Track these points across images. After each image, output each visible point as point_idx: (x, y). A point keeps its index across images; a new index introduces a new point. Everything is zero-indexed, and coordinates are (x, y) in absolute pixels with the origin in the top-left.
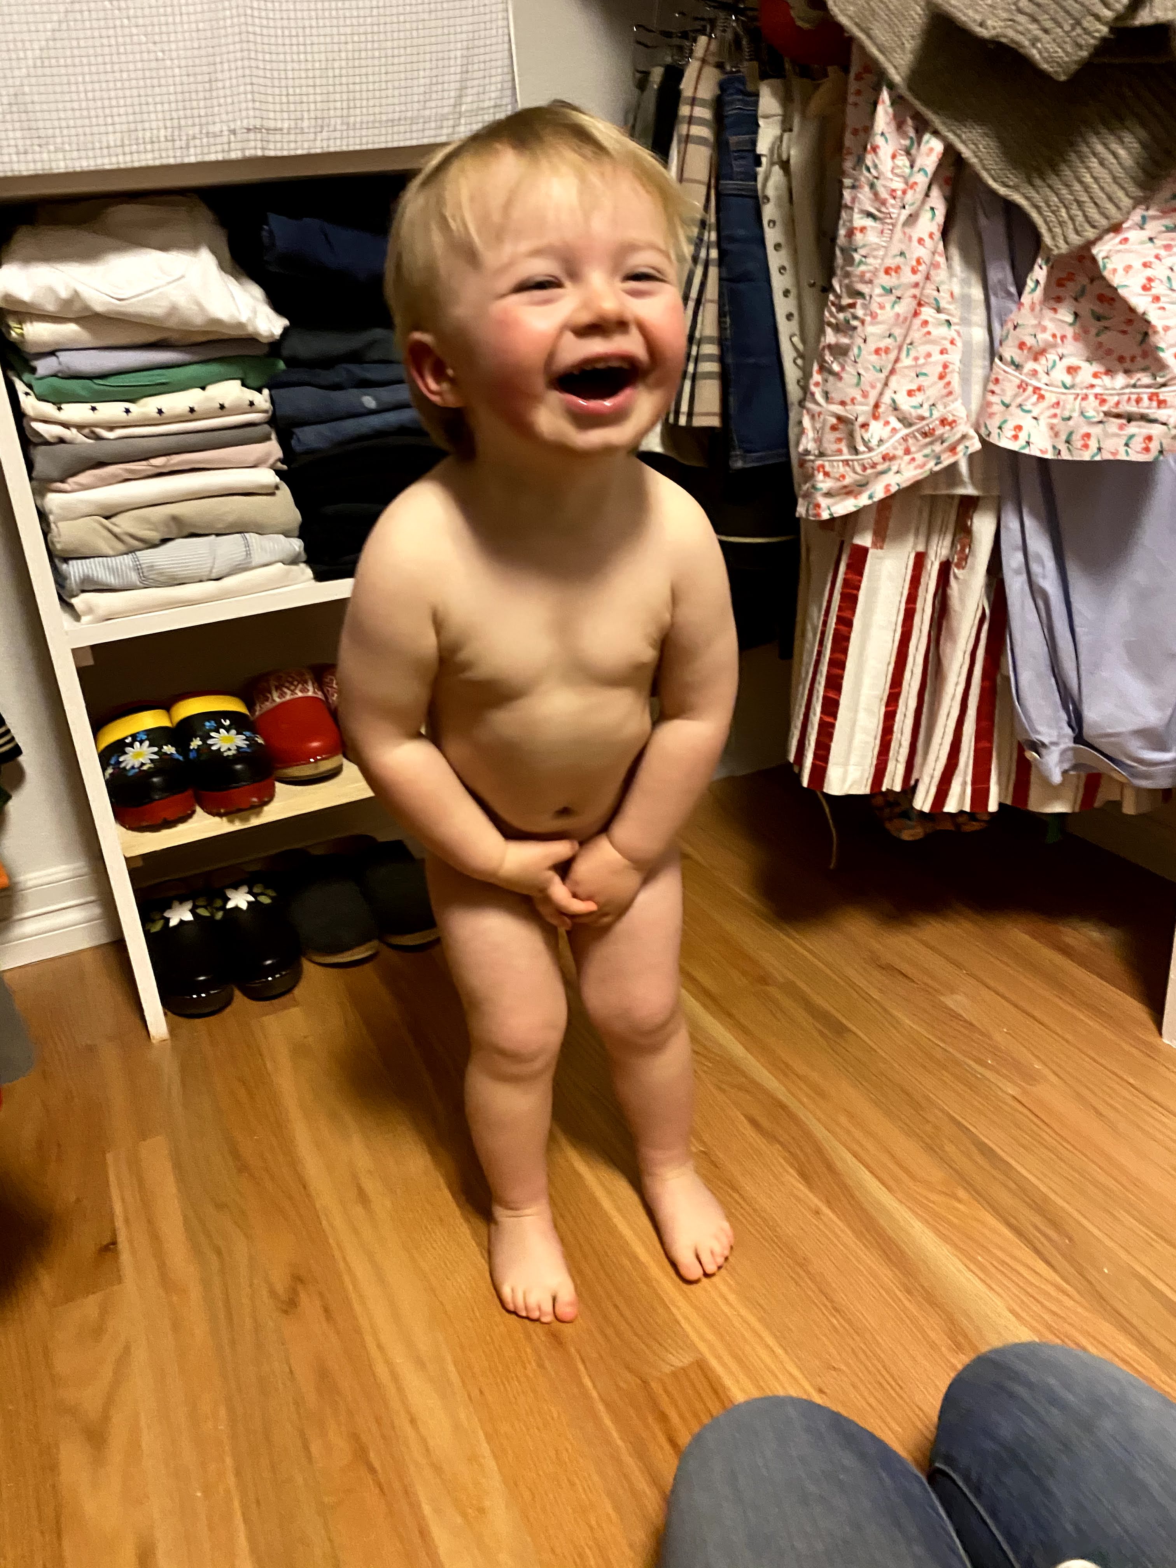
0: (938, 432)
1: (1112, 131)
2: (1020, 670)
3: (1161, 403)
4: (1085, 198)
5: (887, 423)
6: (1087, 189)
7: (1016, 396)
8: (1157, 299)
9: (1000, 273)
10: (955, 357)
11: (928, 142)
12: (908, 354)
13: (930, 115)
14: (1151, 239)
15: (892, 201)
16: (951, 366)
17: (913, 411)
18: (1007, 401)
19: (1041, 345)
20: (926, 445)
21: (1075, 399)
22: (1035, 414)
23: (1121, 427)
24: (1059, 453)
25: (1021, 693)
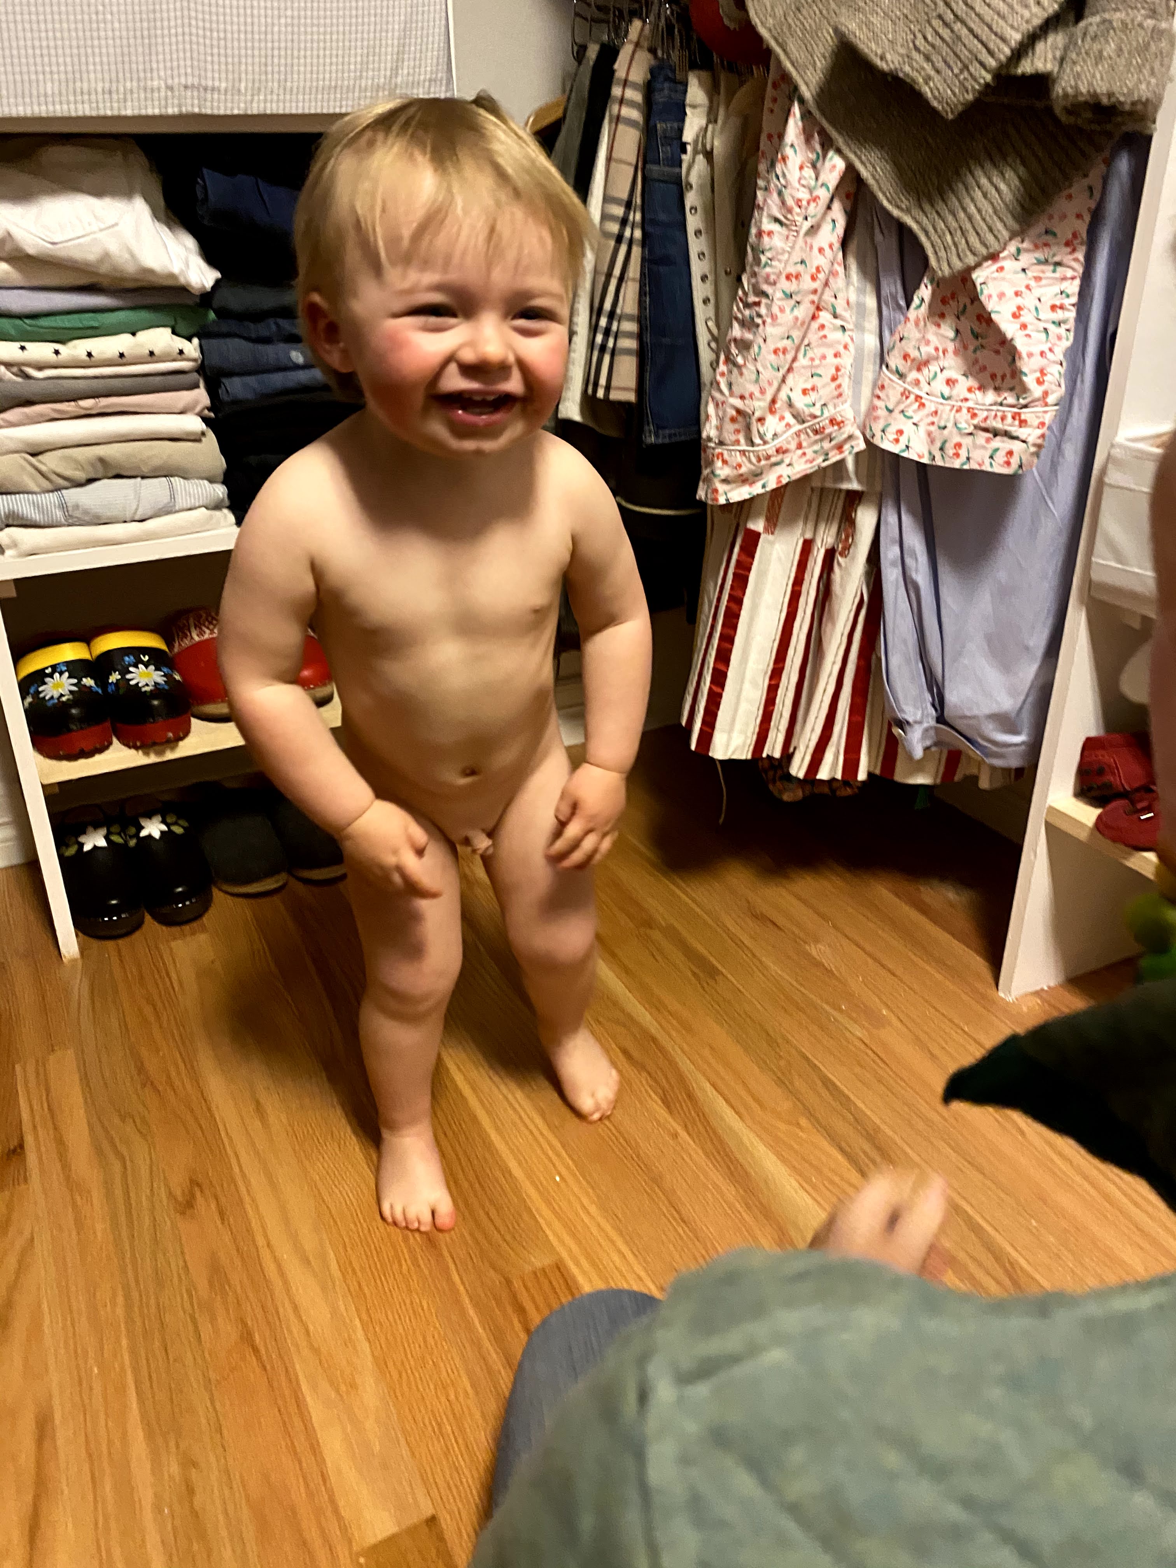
0: (827, 431)
1: (995, 165)
2: (890, 654)
3: (1023, 423)
4: (968, 226)
5: (782, 418)
6: (970, 218)
7: (898, 403)
8: (1024, 326)
9: (892, 286)
10: (847, 361)
11: (831, 159)
12: (805, 354)
13: (834, 134)
14: (1024, 270)
15: (797, 210)
16: (843, 370)
17: (806, 409)
18: (891, 407)
19: (924, 357)
20: (816, 442)
21: (951, 410)
22: (915, 420)
23: (988, 440)
24: (934, 459)
25: (890, 677)
